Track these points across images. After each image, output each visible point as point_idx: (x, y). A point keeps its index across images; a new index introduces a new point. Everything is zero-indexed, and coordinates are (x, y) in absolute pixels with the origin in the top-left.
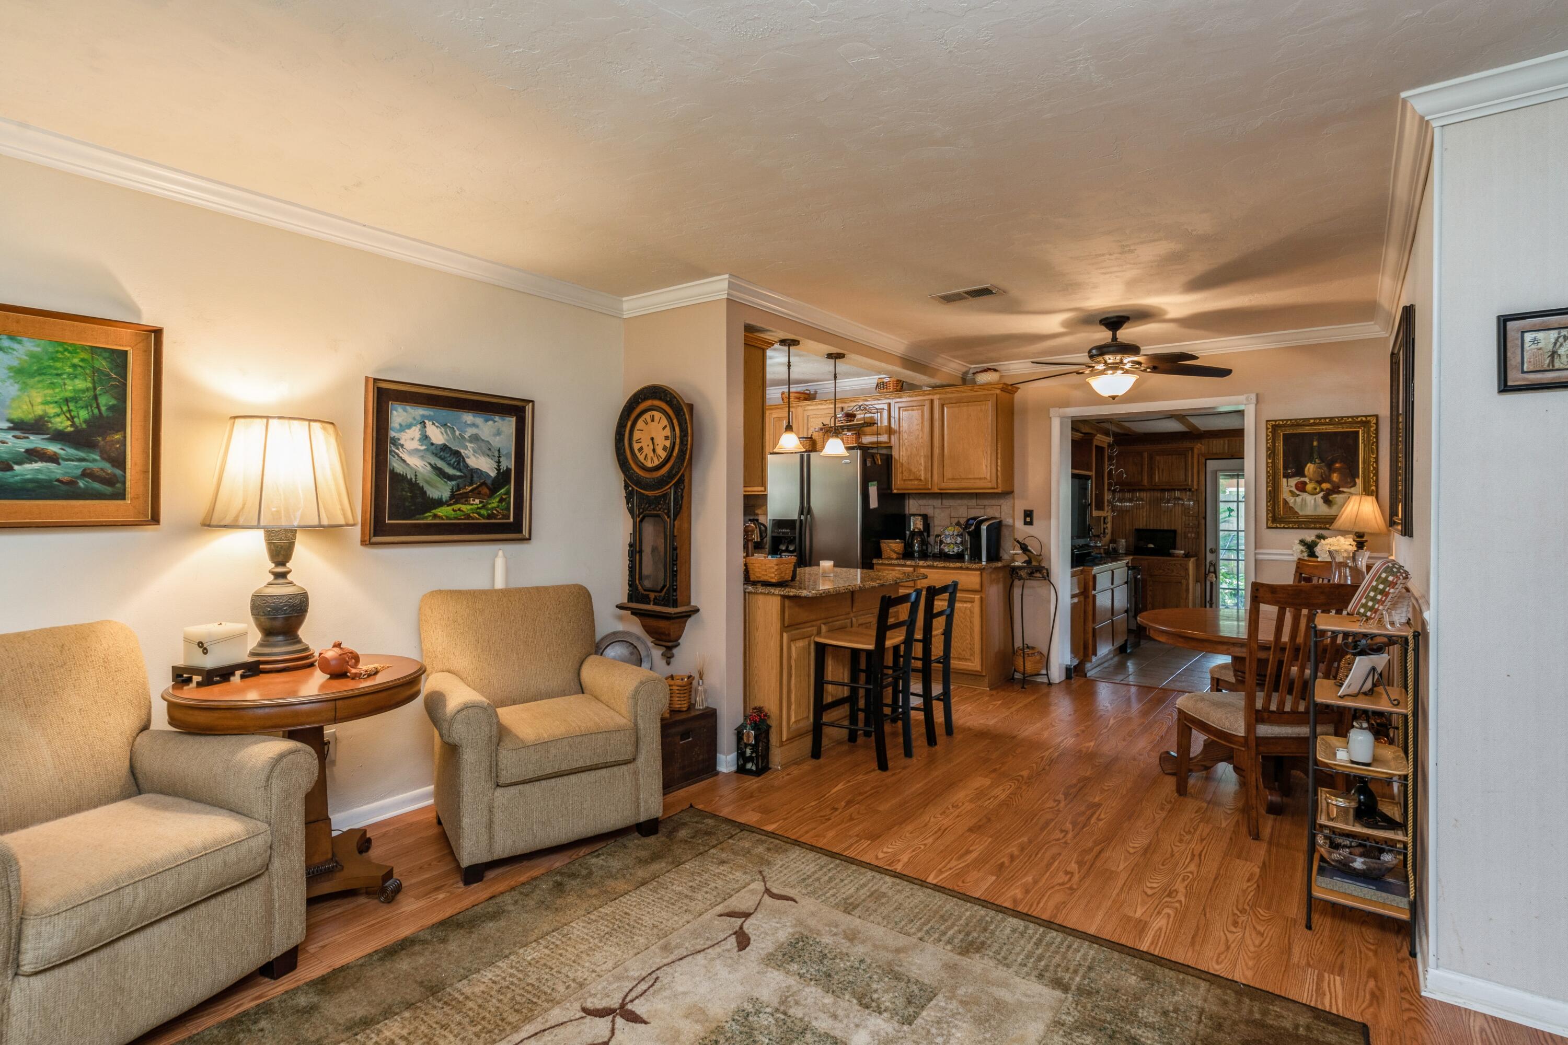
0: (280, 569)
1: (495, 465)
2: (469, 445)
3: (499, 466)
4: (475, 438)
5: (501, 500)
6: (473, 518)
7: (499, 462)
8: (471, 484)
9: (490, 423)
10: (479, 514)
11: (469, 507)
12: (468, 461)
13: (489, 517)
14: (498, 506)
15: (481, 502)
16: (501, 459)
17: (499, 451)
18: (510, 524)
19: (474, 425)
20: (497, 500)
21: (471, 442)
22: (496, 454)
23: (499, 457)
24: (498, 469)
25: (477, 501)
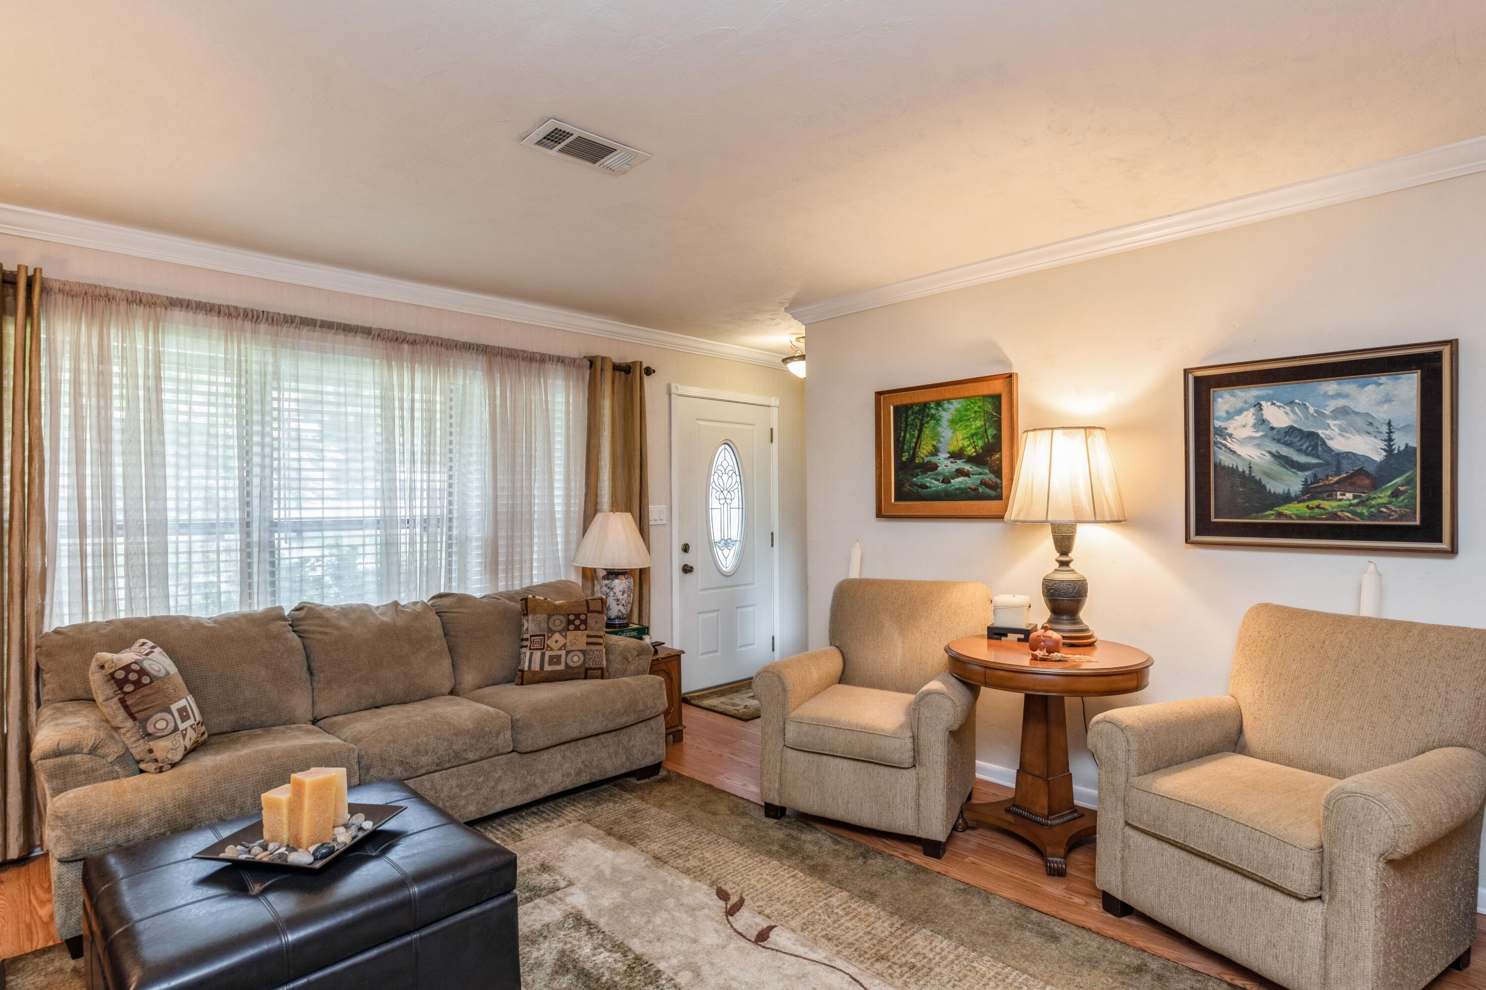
0: (1064, 559)
1: (1383, 445)
2: (1331, 422)
3: (1390, 446)
4: (1343, 412)
5: (1396, 494)
6: (1341, 518)
7: (1390, 440)
8: (1338, 473)
9: (1371, 387)
10: (1354, 513)
11: (1334, 504)
12: (1330, 443)
13: (1372, 516)
14: (1390, 503)
15: (1355, 497)
16: (1394, 436)
17: (1389, 424)
18: (1415, 527)
19: (1339, 395)
20: (1389, 493)
21: (1335, 418)
22: (1385, 429)
23: (1390, 432)
24: (1389, 450)
25: (1349, 496)
